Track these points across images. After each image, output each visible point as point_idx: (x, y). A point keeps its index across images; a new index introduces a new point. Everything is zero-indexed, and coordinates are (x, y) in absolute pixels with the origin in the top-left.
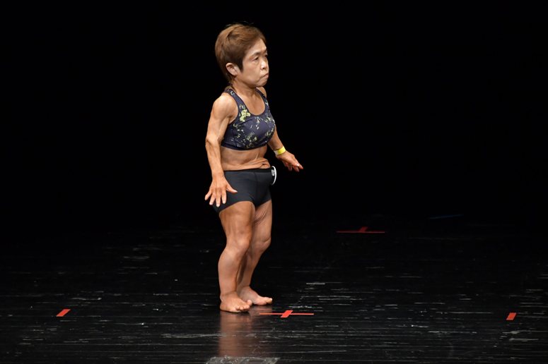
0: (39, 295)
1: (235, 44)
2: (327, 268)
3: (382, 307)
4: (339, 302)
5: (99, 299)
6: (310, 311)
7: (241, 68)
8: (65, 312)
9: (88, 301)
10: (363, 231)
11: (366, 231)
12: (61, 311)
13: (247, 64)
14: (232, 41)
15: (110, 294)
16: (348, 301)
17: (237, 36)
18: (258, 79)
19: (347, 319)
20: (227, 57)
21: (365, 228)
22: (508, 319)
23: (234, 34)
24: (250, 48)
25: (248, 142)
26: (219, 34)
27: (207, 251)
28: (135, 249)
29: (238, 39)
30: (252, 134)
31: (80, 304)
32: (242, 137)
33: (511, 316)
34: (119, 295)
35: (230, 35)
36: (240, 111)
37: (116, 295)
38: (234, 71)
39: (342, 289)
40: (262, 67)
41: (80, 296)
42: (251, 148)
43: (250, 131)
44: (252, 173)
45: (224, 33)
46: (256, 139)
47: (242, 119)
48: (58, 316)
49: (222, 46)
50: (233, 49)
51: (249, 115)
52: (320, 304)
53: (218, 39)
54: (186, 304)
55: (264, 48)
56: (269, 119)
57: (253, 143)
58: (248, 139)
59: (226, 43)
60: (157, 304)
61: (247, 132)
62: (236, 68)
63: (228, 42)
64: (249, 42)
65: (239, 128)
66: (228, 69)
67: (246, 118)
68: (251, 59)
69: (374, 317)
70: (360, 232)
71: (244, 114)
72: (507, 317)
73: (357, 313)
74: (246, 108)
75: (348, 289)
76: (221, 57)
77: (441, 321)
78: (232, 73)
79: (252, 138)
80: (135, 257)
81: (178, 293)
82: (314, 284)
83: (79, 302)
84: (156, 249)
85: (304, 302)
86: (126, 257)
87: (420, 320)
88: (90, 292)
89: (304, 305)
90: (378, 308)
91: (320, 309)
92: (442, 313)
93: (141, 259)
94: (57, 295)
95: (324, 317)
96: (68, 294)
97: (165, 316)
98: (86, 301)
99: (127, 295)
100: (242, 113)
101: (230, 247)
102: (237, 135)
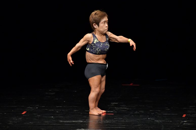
0: (16, 106)
1: (97, 17)
2: (118, 98)
5: (37, 108)
6: (112, 113)
7: (98, 26)
8: (25, 112)
10: (131, 84)
11: (133, 84)
12: (23, 112)
13: (101, 25)
14: (96, 16)
15: (41, 106)
16: (126, 110)
17: (98, 14)
18: (104, 30)
19: (125, 116)
20: (94, 21)
21: (132, 84)
22: (183, 117)
23: (97, 13)
24: (102, 19)
25: (97, 51)
26: (91, 13)
27: (76, 91)
28: (50, 90)
29: (98, 15)
30: (98, 48)
32: (95, 49)
35: (95, 14)
37: (43, 106)
38: (96, 26)
39: (124, 105)
40: (106, 26)
41: (30, 107)
43: (98, 47)
45: (93, 13)
46: (100, 50)
47: (95, 42)
48: (22, 114)
49: (92, 17)
50: (96, 19)
51: (98, 41)
52: (116, 111)
53: (91, 15)
54: (68, 110)
55: (107, 20)
56: (107, 44)
57: (99, 51)
58: (97, 50)
59: (94, 16)
60: (58, 110)
61: (97, 47)
62: (97, 26)
63: (95, 16)
64: (102, 17)
65: (94, 46)
66: (94, 26)
68: (102, 23)
69: (135, 115)
72: (183, 116)
73: (129, 114)
74: (97, 39)
75: (125, 105)
76: (92, 21)
77: (159, 117)
78: (95, 27)
79: (99, 50)
80: (50, 93)
81: (65, 106)
82: (114, 103)
83: (30, 109)
84: (58, 90)
85: (110, 110)
86: (47, 93)
87: (151, 117)
88: (34, 106)
89: (110, 111)
90: (137, 112)
91: (116, 112)
92: (159, 114)
93: (52, 94)
94: (22, 106)
95: (117, 115)
96: (26, 106)
97: (60, 114)
98: (32, 109)
99: (47, 107)
100: (95, 40)
101: (93, 92)
102: (93, 48)
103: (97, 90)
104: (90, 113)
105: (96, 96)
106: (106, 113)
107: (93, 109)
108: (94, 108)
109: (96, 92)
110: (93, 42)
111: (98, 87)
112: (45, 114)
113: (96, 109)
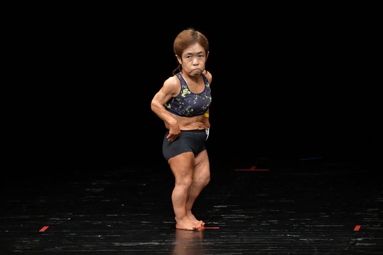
0: (27, 217)
2: (228, 195)
3: (267, 222)
4: (238, 219)
5: (69, 219)
6: (216, 226)
8: (45, 228)
9: (62, 220)
10: (253, 169)
11: (256, 169)
12: (42, 228)
15: (77, 215)
16: (243, 219)
19: (243, 231)
21: (255, 167)
22: (355, 230)
25: (186, 112)
27: (144, 185)
28: (94, 184)
30: (189, 106)
31: (55, 223)
32: (183, 108)
33: (357, 228)
34: (83, 216)
36: (182, 89)
37: (81, 216)
39: (239, 210)
40: (193, 64)
41: (56, 217)
42: (189, 116)
43: (188, 104)
44: (191, 133)
46: (192, 110)
47: (183, 95)
48: (40, 231)
51: (189, 93)
52: (224, 221)
54: (130, 222)
56: (207, 97)
57: (190, 113)
58: (186, 110)
60: (110, 222)
61: (186, 105)
65: (181, 101)
67: (187, 95)
69: (262, 229)
70: (251, 170)
71: (185, 91)
73: (250, 227)
74: (188, 88)
75: (241, 210)
77: (308, 231)
79: (190, 109)
80: (94, 190)
81: (124, 214)
82: (219, 207)
84: (109, 183)
85: (213, 219)
86: (87, 189)
87: (294, 231)
88: (63, 214)
89: (212, 222)
90: (264, 223)
91: (224, 224)
92: (309, 226)
93: (98, 190)
94: (39, 216)
95: (226, 230)
96: (47, 216)
97: (115, 231)
98: (60, 220)
99: (88, 216)
100: (184, 91)
101: (179, 184)
102: (179, 106)
103: (187, 180)
104: (177, 227)
105: (185, 193)
106: (205, 226)
107: (181, 218)
108: (184, 216)
109: (185, 184)
110: (180, 94)
111: (187, 174)
112: (86, 231)
113: (188, 217)
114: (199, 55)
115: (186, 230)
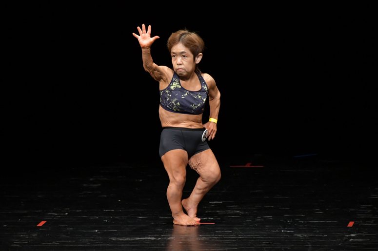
0: (25, 212)
2: (224, 191)
3: (262, 218)
4: (232, 215)
5: (66, 214)
6: (212, 221)
8: (43, 223)
9: (60, 215)
10: (248, 165)
11: (251, 165)
12: (40, 222)
15: (74, 211)
16: (238, 215)
19: (238, 227)
21: (250, 164)
25: (173, 105)
27: (141, 180)
28: (91, 179)
30: (176, 99)
31: (53, 218)
32: (170, 100)
33: (351, 224)
34: (80, 211)
36: (172, 82)
37: (78, 211)
39: (234, 206)
41: (53, 212)
43: (175, 97)
44: (179, 131)
46: (178, 103)
47: (172, 88)
48: (38, 226)
51: (180, 87)
52: (219, 217)
54: (126, 217)
57: (176, 106)
58: (173, 103)
60: (106, 217)
65: (168, 93)
67: (176, 89)
69: (256, 225)
70: (246, 166)
71: (175, 85)
72: (348, 225)
73: (244, 223)
74: (179, 82)
75: (236, 206)
77: (302, 227)
79: (176, 102)
80: (91, 185)
81: (121, 209)
82: (215, 202)
83: (53, 216)
84: (105, 179)
85: (208, 215)
86: (85, 185)
87: (288, 227)
88: (60, 209)
89: (208, 217)
90: (259, 219)
91: (219, 220)
92: (303, 222)
93: (95, 186)
94: (37, 211)
95: (221, 225)
96: (45, 211)
97: (112, 226)
98: (58, 215)
99: (86, 211)
102: (167, 99)
108: (179, 213)
110: (170, 86)
112: (83, 226)
114: (183, 55)
115: (182, 225)
